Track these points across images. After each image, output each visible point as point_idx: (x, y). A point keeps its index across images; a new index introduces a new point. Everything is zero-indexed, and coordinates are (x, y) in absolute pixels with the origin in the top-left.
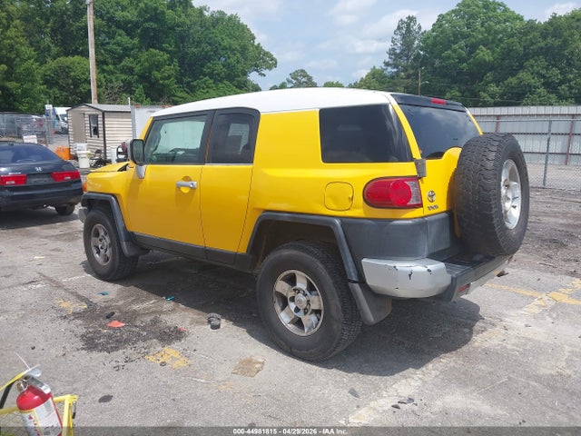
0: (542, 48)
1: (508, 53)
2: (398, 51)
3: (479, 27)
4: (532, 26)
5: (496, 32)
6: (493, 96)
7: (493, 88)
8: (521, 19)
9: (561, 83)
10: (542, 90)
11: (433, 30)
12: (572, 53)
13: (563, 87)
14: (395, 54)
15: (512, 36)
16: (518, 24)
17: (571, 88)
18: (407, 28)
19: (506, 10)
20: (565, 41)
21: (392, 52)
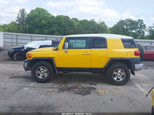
0: (56, 22)
1: (49, 22)
2: (20, 18)
3: (42, 15)
4: (53, 17)
5: (46, 17)
6: (46, 32)
7: (46, 30)
8: (51, 15)
9: (60, 30)
10: (57, 32)
11: (30, 13)
12: (62, 24)
13: (61, 31)
14: (19, 18)
15: (49, 18)
16: (50, 16)
17: (62, 32)
18: (22, 12)
19: (47, 12)
20: (61, 21)
21: (18, 17)
